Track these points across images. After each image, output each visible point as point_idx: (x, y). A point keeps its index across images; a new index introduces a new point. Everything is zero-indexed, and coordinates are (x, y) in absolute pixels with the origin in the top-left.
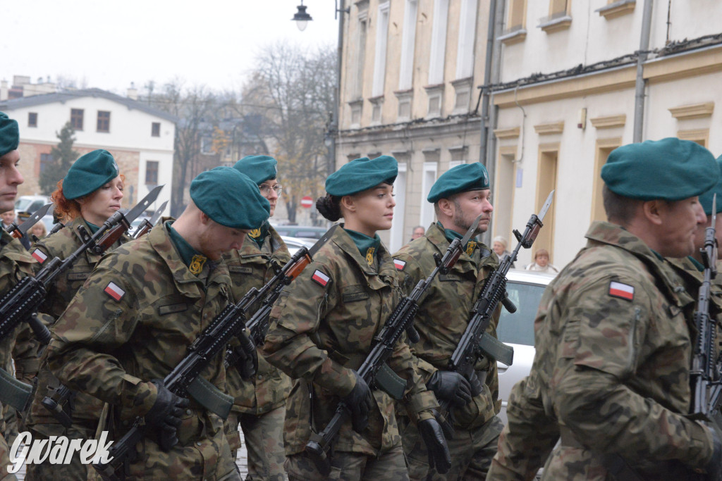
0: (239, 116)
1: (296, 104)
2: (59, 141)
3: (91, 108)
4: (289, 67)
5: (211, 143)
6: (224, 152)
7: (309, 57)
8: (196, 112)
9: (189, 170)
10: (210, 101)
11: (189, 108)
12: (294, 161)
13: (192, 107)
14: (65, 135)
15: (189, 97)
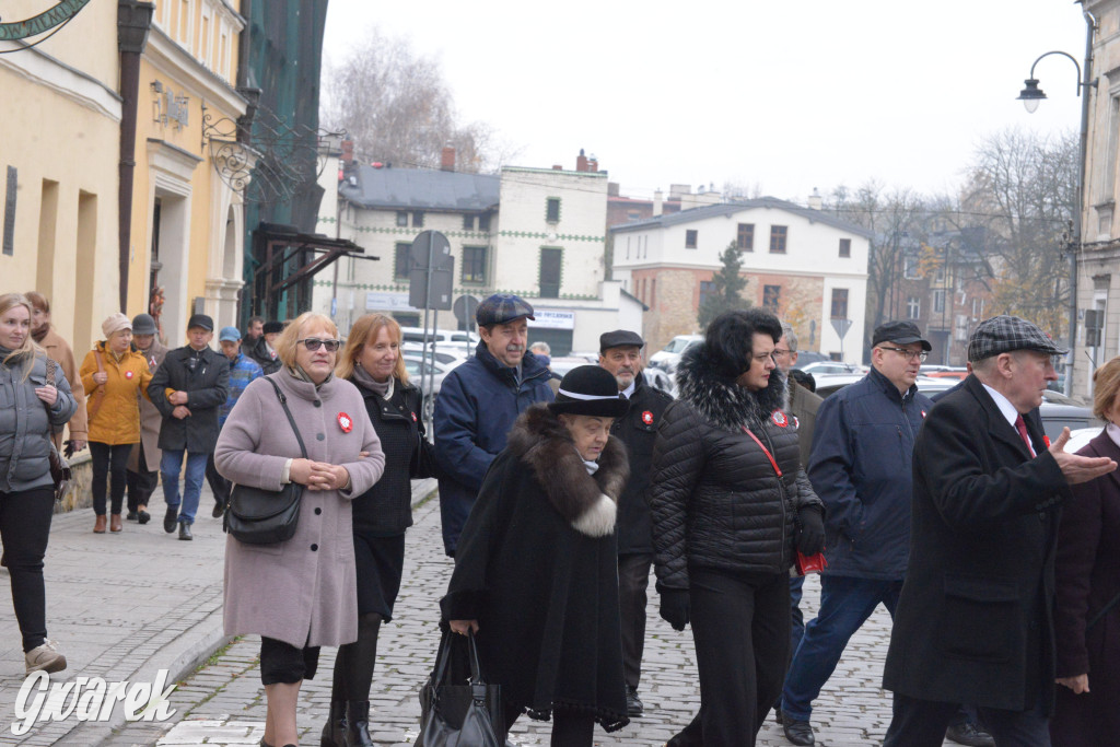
0: (955, 228)
1: (1030, 211)
2: (723, 265)
3: (763, 222)
4: (1021, 162)
5: (917, 265)
6: (934, 275)
7: (1048, 149)
8: (897, 224)
9: (887, 300)
10: (917, 209)
11: (889, 220)
12: (1027, 286)
13: (892, 219)
14: (730, 258)
15: (890, 204)
